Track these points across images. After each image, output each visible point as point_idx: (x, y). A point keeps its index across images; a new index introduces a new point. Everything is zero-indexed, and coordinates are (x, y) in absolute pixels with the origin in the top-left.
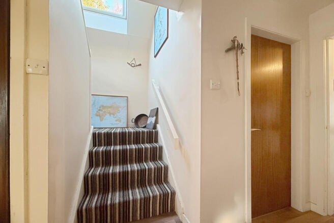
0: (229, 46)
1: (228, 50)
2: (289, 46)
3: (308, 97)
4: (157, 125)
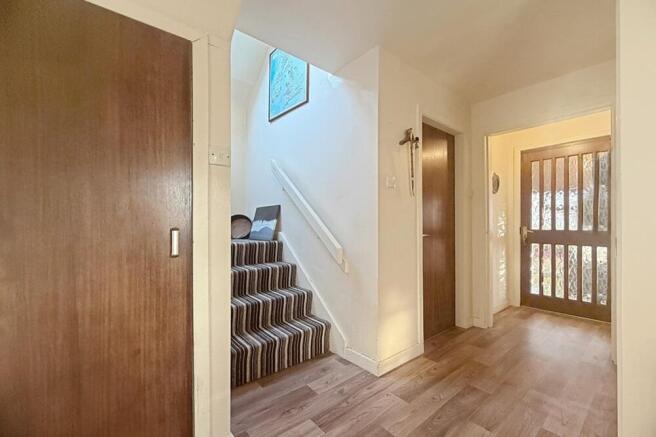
0: (403, 137)
1: (402, 143)
2: (453, 137)
3: (471, 198)
4: (280, 233)
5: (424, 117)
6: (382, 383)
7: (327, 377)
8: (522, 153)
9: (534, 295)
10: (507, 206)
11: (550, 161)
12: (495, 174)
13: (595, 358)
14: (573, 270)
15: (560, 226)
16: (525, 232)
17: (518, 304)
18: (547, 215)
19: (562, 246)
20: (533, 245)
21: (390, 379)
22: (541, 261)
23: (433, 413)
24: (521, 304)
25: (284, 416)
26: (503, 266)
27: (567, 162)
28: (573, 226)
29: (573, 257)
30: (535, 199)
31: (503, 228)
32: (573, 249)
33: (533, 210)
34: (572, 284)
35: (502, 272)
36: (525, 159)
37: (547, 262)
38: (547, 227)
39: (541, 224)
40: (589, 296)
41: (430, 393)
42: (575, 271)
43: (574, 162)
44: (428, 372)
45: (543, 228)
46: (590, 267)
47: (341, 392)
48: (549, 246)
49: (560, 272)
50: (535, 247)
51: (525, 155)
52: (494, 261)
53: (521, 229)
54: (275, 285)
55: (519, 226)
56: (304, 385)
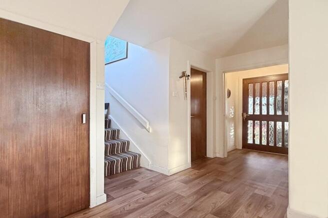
1: (180, 77)
4: (110, 115)
5: (191, 66)
6: (171, 178)
7: (142, 176)
8: (244, 80)
9: (250, 144)
10: (235, 104)
11: (259, 84)
12: (228, 89)
13: (283, 169)
14: (271, 132)
15: (264, 112)
16: (245, 115)
17: (241, 148)
18: (257, 108)
19: (266, 122)
20: (249, 121)
21: (175, 176)
22: (254, 128)
23: (200, 187)
24: (243, 148)
25: (125, 189)
26: (233, 131)
27: (268, 84)
28: (272, 112)
29: (271, 127)
30: (251, 100)
31: (233, 113)
32: (272, 123)
33: (249, 106)
34: (271, 139)
35: (232, 133)
36: (245, 82)
37: (257, 129)
38: (257, 113)
39: (254, 112)
40: (281, 144)
41: (197, 181)
42: (273, 133)
43: (272, 84)
44: (195, 174)
45: (255, 114)
46: (281, 131)
47: (151, 181)
48: (258, 122)
49: (264, 134)
50: (250, 122)
51: (245, 81)
52: (228, 128)
53: (243, 114)
54: (109, 138)
55: (242, 112)
56: (131, 178)
